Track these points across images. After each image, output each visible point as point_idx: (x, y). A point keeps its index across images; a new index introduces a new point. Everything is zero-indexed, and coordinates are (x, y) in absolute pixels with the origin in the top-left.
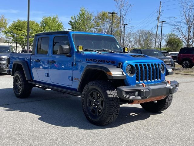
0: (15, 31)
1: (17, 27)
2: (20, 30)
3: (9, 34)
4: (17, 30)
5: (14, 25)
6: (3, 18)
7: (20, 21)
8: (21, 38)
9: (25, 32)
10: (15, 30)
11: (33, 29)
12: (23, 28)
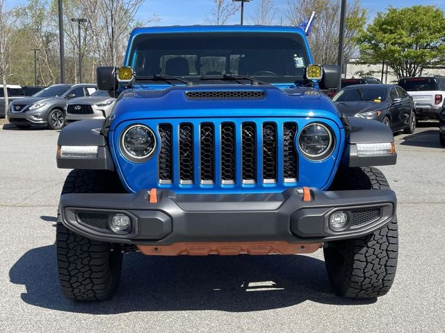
0: (380, 35)
1: (384, 26)
2: (392, 32)
3: (366, 44)
4: (385, 31)
5: (378, 21)
6: (358, 8)
7: (394, 11)
8: (393, 52)
9: (402, 34)
10: (380, 33)
11: (423, 26)
12: (399, 26)
